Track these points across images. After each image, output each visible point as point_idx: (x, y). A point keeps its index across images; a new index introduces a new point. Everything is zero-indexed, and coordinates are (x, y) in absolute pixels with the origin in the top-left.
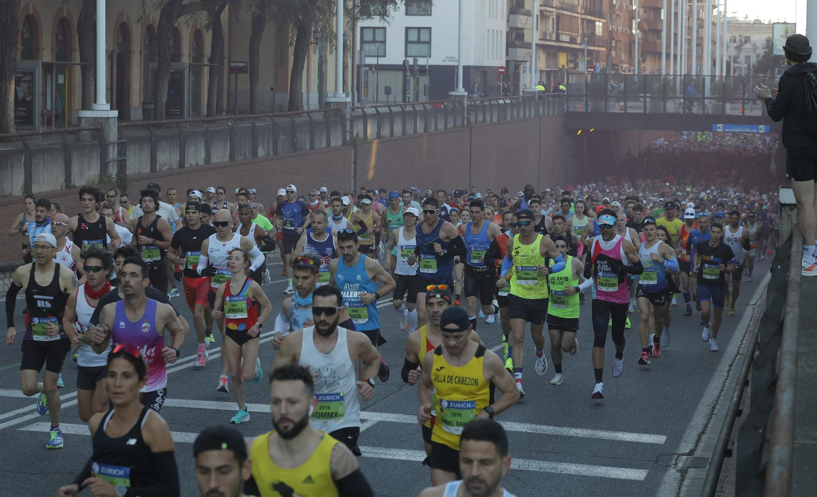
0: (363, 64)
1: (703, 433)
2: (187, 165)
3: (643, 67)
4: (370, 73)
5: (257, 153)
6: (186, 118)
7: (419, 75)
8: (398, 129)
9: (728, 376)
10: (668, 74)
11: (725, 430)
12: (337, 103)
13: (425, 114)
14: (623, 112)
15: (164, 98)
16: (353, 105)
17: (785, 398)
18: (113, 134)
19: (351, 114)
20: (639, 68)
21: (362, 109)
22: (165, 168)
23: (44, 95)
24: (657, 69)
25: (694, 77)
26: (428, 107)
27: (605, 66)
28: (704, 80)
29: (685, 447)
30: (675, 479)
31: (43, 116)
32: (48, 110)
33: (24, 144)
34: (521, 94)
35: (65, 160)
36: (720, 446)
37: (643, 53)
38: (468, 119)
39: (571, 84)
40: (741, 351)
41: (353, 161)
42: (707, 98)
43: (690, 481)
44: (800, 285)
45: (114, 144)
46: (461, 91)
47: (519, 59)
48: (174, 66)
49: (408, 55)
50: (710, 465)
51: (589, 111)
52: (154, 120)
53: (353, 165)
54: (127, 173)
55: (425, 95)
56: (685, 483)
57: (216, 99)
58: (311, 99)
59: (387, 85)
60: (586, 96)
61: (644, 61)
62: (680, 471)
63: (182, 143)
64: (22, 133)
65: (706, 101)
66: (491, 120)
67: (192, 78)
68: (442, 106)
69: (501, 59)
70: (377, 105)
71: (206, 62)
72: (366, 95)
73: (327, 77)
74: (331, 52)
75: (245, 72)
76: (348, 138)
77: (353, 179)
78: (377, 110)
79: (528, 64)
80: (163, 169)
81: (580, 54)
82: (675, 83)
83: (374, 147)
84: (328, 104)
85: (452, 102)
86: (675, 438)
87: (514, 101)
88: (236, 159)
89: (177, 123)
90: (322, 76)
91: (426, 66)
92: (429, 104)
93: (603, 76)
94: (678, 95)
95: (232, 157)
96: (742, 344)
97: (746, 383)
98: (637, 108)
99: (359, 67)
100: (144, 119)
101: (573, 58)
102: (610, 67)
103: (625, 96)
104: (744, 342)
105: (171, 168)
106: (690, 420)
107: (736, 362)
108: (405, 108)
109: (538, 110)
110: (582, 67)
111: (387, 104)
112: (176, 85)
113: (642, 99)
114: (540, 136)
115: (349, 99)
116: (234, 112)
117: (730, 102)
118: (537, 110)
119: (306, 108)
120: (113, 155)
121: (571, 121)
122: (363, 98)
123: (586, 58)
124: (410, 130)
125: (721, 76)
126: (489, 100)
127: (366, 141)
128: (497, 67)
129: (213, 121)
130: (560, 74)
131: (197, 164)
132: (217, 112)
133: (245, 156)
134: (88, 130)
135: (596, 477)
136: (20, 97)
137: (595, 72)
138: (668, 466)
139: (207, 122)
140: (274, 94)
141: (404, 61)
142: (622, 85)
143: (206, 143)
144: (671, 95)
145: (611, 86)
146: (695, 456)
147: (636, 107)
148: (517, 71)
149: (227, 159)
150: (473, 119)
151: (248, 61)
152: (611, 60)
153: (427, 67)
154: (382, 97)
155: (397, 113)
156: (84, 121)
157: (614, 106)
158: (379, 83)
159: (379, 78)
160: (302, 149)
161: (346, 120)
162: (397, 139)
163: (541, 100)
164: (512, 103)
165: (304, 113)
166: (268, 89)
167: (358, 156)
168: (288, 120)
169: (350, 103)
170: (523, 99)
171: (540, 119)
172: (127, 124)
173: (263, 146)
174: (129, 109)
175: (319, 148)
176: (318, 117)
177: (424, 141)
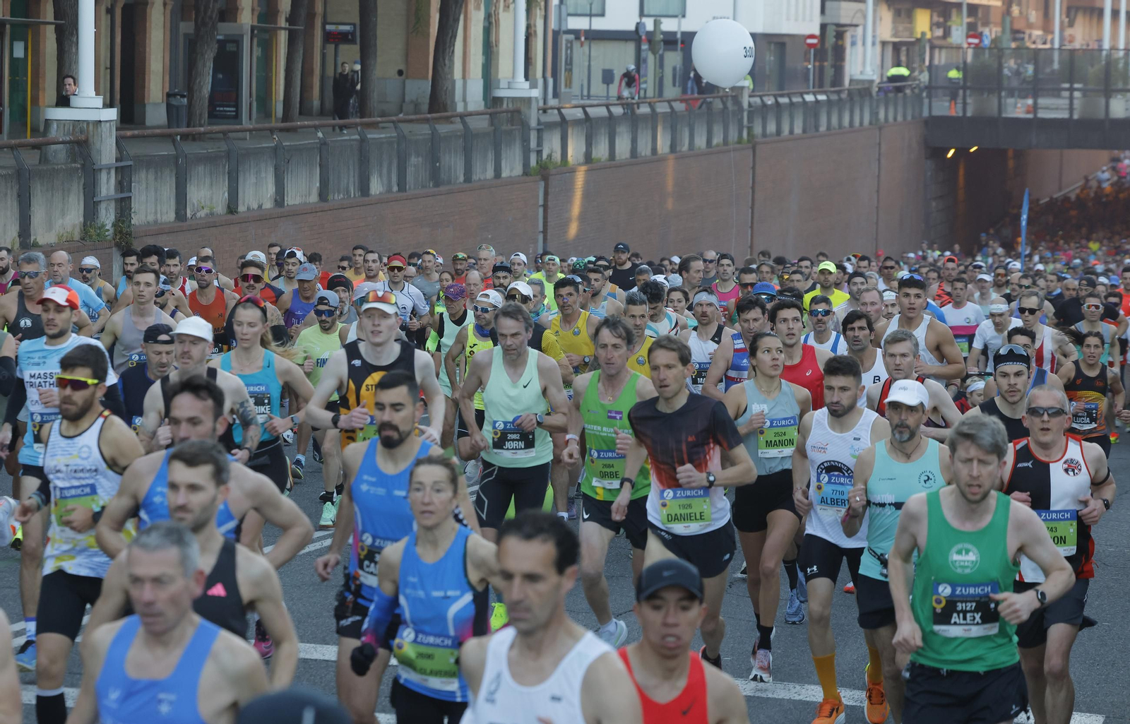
0: (564, 28)
2: (242, 208)
3: (1070, 35)
4: (576, 45)
5: (368, 189)
6: (246, 123)
7: (664, 50)
8: (623, 147)
10: (1114, 48)
12: (514, 99)
13: (673, 120)
14: (1030, 116)
15: (206, 85)
16: (545, 103)
18: (107, 151)
19: (539, 120)
20: (1062, 38)
21: (559, 109)
22: (202, 214)
24: (1095, 38)
26: (680, 107)
27: (999, 34)
34: (847, 82)
35: (19, 196)
37: (1069, 9)
38: (750, 130)
39: (937, 67)
41: (541, 202)
45: (108, 169)
47: (843, 21)
48: (225, 29)
49: (646, 12)
51: (969, 114)
52: (188, 126)
53: (541, 210)
54: (133, 222)
55: (674, 85)
57: (298, 89)
58: (469, 90)
59: (607, 67)
61: (1071, 25)
63: (233, 169)
66: (791, 132)
67: (257, 52)
69: (811, 20)
70: (587, 102)
71: (282, 22)
72: (569, 83)
73: (498, 53)
74: (507, 7)
75: (353, 42)
76: (533, 162)
77: (541, 237)
78: (585, 113)
79: (860, 30)
80: (198, 215)
81: (954, 12)
83: (580, 178)
84: (498, 101)
85: (721, 98)
87: (834, 97)
88: (330, 197)
89: (224, 133)
90: (489, 49)
91: (675, 33)
92: (682, 101)
93: (995, 51)
95: (323, 196)
98: (1057, 109)
99: (556, 34)
100: (169, 126)
101: (941, 20)
102: (1008, 35)
103: (1035, 88)
105: (212, 214)
108: (638, 108)
109: (877, 114)
110: (958, 35)
111: (604, 102)
112: (228, 62)
113: (1066, 94)
114: (879, 160)
115: (536, 93)
118: (874, 114)
119: (460, 108)
120: (108, 189)
121: (935, 133)
122: (563, 89)
123: (966, 20)
124: (644, 148)
126: (789, 96)
127: (566, 170)
128: (803, 36)
129: (291, 130)
130: (917, 48)
131: (260, 207)
132: (301, 113)
133: (348, 192)
134: (64, 143)
137: (982, 45)
139: (281, 130)
140: (404, 83)
141: (638, 24)
142: (1030, 69)
143: (276, 169)
144: (1120, 85)
145: (1010, 69)
147: (1054, 108)
148: (840, 43)
149: (314, 198)
150: (758, 130)
151: (357, 21)
152: (1012, 23)
153: (679, 36)
154: (598, 88)
155: (622, 118)
156: (55, 126)
157: (1015, 106)
158: (592, 63)
159: (592, 54)
160: (449, 182)
161: (529, 129)
162: (621, 166)
163: (882, 95)
164: (829, 101)
165: (457, 116)
166: (393, 72)
167: (550, 197)
168: (425, 129)
169: (536, 98)
170: (850, 92)
171: (880, 129)
172: (136, 132)
173: (381, 176)
174: (144, 106)
175: (480, 180)
176: (480, 124)
177: (670, 166)
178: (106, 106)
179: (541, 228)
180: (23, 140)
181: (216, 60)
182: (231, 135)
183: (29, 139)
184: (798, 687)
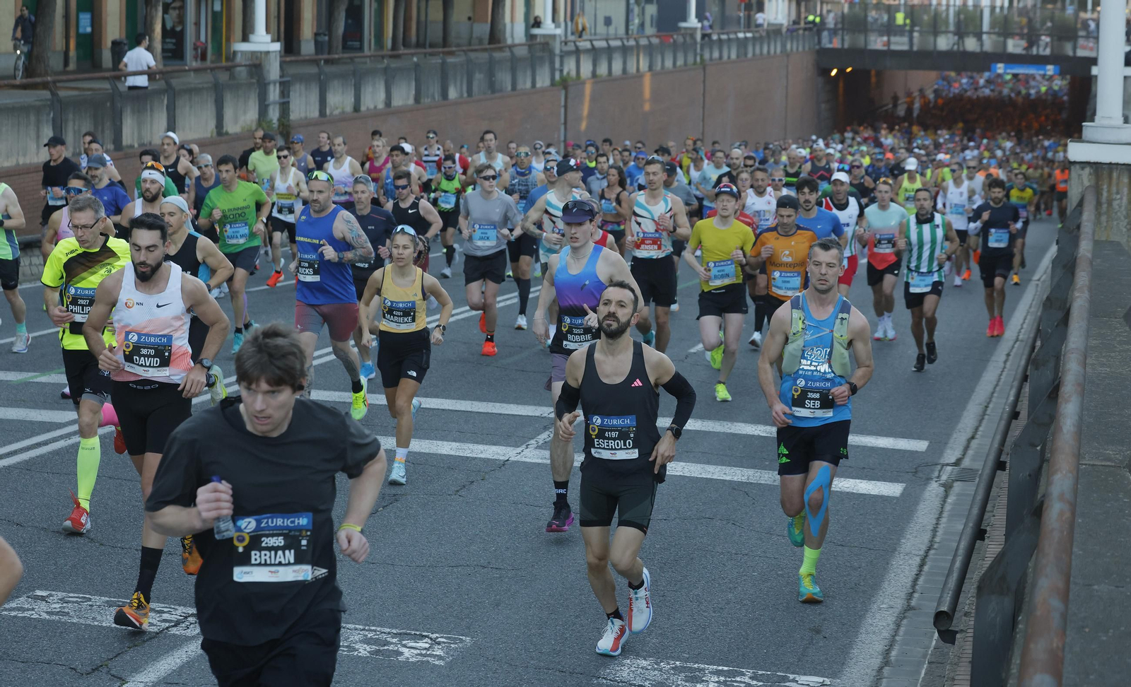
1: (973, 438)
2: (363, 108)
5: (447, 95)
6: (367, 52)
7: (646, 3)
8: (617, 67)
9: (1005, 368)
10: (939, 4)
11: (998, 437)
12: (544, 36)
13: (650, 49)
14: (885, 48)
15: (340, 28)
16: (566, 38)
17: (1069, 410)
18: (274, 71)
19: (561, 49)
21: (574, 42)
22: (336, 112)
23: (197, 24)
25: (971, 8)
26: (655, 41)
28: (982, 12)
29: (951, 456)
30: (937, 496)
31: (196, 49)
32: (202, 43)
33: (168, 83)
35: (216, 101)
36: (992, 457)
38: (702, 56)
40: (1021, 337)
41: (563, 103)
42: (986, 33)
43: (955, 498)
44: (1091, 263)
45: (275, 83)
46: (693, 21)
50: (980, 478)
51: (846, 46)
52: (329, 53)
53: (563, 110)
54: (291, 118)
55: (652, 26)
56: (949, 500)
57: (401, 30)
58: (515, 30)
59: (607, 15)
60: (843, 29)
62: (943, 485)
63: (357, 81)
64: (169, 69)
65: (985, 37)
66: (729, 57)
67: (374, 5)
68: (672, 40)
70: (593, 37)
76: (557, 76)
77: (562, 128)
78: (592, 45)
80: (334, 113)
82: (948, 15)
83: (588, 89)
84: (534, 37)
86: (938, 445)
88: (422, 101)
89: (351, 59)
90: (529, 3)
92: (657, 36)
93: (863, 5)
94: (952, 28)
95: (417, 99)
96: (1022, 328)
97: (1025, 378)
98: (902, 44)
100: (316, 54)
103: (888, 30)
104: (1025, 326)
105: (343, 112)
106: (957, 422)
107: (1014, 350)
108: (627, 41)
109: (786, 46)
111: (605, 37)
112: (355, 14)
113: (908, 34)
114: (787, 77)
115: (560, 31)
116: (424, 46)
117: (1013, 38)
118: (784, 46)
119: (509, 41)
120: (274, 96)
121: (824, 58)
124: (632, 68)
125: (1002, 8)
126: (727, 34)
127: (579, 83)
129: (398, 57)
131: (375, 107)
132: (403, 45)
133: (434, 98)
134: (245, 66)
135: (841, 492)
136: (169, 26)
137: (854, 2)
138: (929, 479)
139: (391, 57)
140: (472, 25)
142: (885, 18)
143: (386, 82)
144: (943, 29)
145: (872, 17)
146: (962, 466)
147: (900, 43)
149: (411, 101)
150: (707, 56)
154: (601, 29)
155: (617, 48)
156: (240, 55)
157: (875, 41)
158: (598, 12)
159: (598, 6)
160: (501, 91)
161: (554, 55)
162: (616, 79)
163: (789, 34)
164: (754, 38)
165: (506, 47)
166: (464, 18)
167: (569, 100)
168: (486, 55)
169: (560, 35)
170: (768, 32)
171: (788, 56)
172: (293, 58)
173: (455, 86)
174: (299, 42)
175: (522, 89)
176: (522, 52)
177: (647, 80)
178: (273, 41)
179: (562, 121)
180: (218, 65)
181: (348, 11)
182: (356, 60)
183: (224, 63)
184: (730, 424)
